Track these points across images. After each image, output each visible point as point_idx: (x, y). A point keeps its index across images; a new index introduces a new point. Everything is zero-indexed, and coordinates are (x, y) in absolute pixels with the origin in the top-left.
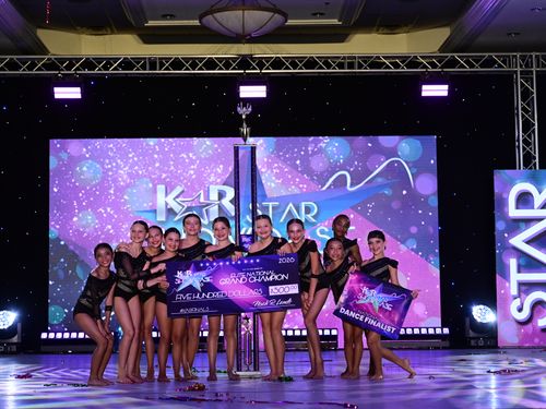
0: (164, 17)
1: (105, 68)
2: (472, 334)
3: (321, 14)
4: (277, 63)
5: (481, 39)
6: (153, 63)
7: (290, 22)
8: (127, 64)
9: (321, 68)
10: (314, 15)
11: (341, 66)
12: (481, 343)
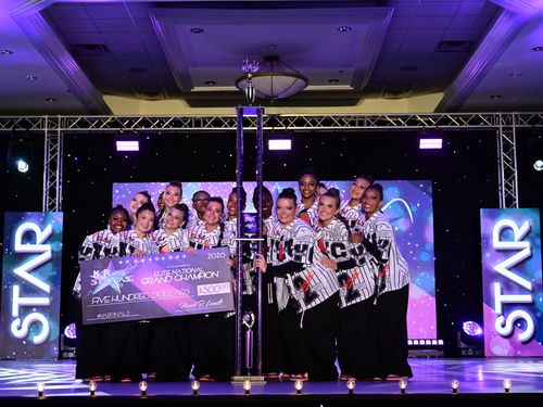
0: (207, 84)
1: (158, 125)
2: (462, 345)
3: (337, 81)
4: (300, 121)
5: (470, 101)
6: (198, 122)
7: (309, 88)
8: (177, 122)
9: (336, 125)
10: (331, 82)
11: (352, 123)
12: (471, 352)
